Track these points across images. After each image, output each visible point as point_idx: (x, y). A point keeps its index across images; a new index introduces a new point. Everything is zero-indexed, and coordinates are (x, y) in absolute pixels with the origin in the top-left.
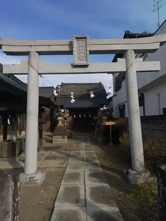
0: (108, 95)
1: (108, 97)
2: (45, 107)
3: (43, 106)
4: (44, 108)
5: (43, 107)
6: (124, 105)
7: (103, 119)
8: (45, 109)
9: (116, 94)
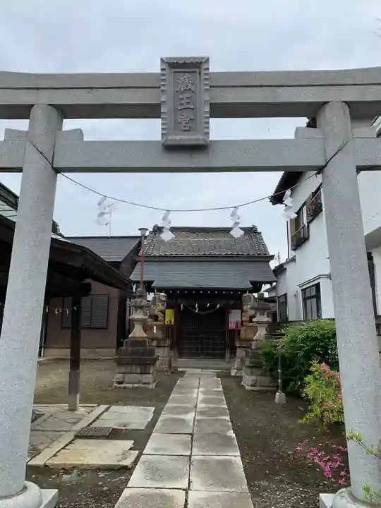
0: (272, 257)
1: (273, 264)
2: (93, 279)
3: (87, 278)
4: (90, 284)
5: (88, 281)
6: (318, 286)
7: (258, 323)
8: (93, 287)
9: (295, 256)
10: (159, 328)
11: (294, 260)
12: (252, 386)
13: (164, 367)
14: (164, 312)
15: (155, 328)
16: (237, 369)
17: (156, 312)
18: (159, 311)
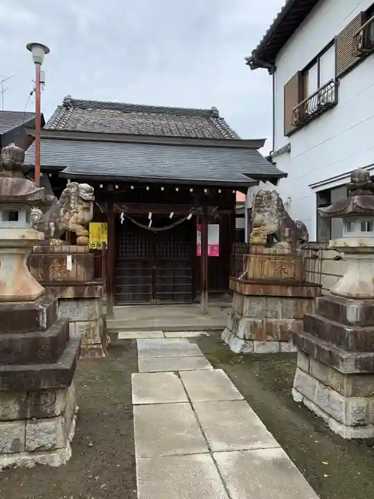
9: (289, 144)
10: (77, 258)
11: (287, 150)
12: (356, 426)
13: (91, 341)
14: (86, 226)
15: (69, 258)
16: (245, 339)
17: (71, 226)
18: (77, 223)
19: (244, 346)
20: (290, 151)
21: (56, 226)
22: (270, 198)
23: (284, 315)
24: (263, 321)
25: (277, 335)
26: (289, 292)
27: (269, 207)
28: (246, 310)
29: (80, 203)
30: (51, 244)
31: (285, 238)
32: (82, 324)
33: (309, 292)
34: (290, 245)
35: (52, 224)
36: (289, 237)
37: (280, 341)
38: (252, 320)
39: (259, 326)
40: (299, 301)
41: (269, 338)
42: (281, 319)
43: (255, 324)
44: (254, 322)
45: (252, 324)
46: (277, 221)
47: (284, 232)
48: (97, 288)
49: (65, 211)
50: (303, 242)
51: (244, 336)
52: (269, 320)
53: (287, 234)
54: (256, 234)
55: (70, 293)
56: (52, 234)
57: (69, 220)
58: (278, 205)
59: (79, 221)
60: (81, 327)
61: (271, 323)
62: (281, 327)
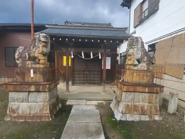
9: (136, 30)
13: (45, 112)
15: (32, 71)
16: (122, 113)
17: (36, 55)
18: (39, 53)
19: (122, 117)
20: (135, 33)
21: (29, 54)
22: (137, 41)
23: (143, 101)
24: (132, 104)
25: (139, 111)
26: (147, 90)
27: (137, 45)
28: (123, 98)
29: (40, 43)
30: (27, 63)
31: (144, 62)
32: (40, 103)
33: (157, 90)
34: (147, 66)
35: (27, 54)
36: (146, 61)
37: (140, 115)
38: (126, 103)
39: (130, 106)
40: (151, 94)
41: (135, 113)
42: (141, 103)
43: (128, 105)
44: (127, 104)
45: (126, 105)
46: (141, 53)
47: (144, 59)
48: (46, 87)
49: (33, 47)
50: (153, 64)
51: (122, 111)
52: (135, 104)
53: (145, 60)
54: (130, 60)
55: (33, 88)
56: (27, 58)
57: (35, 52)
58: (142, 44)
59: (40, 52)
60: (39, 105)
61: (136, 105)
62: (141, 107)
